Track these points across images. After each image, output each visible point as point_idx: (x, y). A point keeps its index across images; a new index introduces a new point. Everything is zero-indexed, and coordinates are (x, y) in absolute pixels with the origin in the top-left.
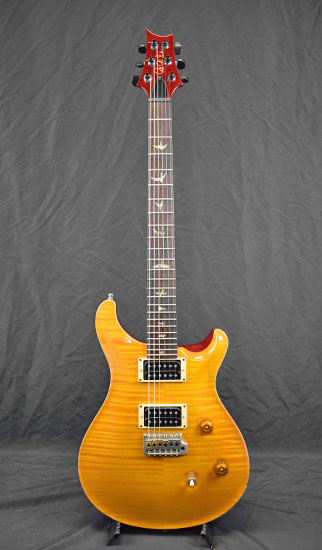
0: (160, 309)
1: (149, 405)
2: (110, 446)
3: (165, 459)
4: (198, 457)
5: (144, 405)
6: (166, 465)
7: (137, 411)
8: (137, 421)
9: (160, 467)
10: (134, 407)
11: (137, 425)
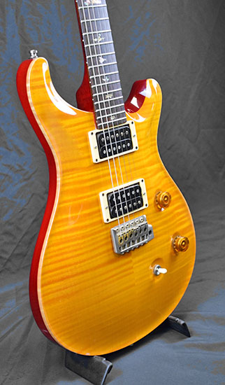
0: (102, 60)
1: (113, 189)
2: (77, 259)
3: (133, 253)
4: (160, 238)
5: (106, 192)
6: (135, 259)
7: (98, 202)
8: (101, 215)
9: (131, 265)
10: (94, 197)
11: (102, 221)
